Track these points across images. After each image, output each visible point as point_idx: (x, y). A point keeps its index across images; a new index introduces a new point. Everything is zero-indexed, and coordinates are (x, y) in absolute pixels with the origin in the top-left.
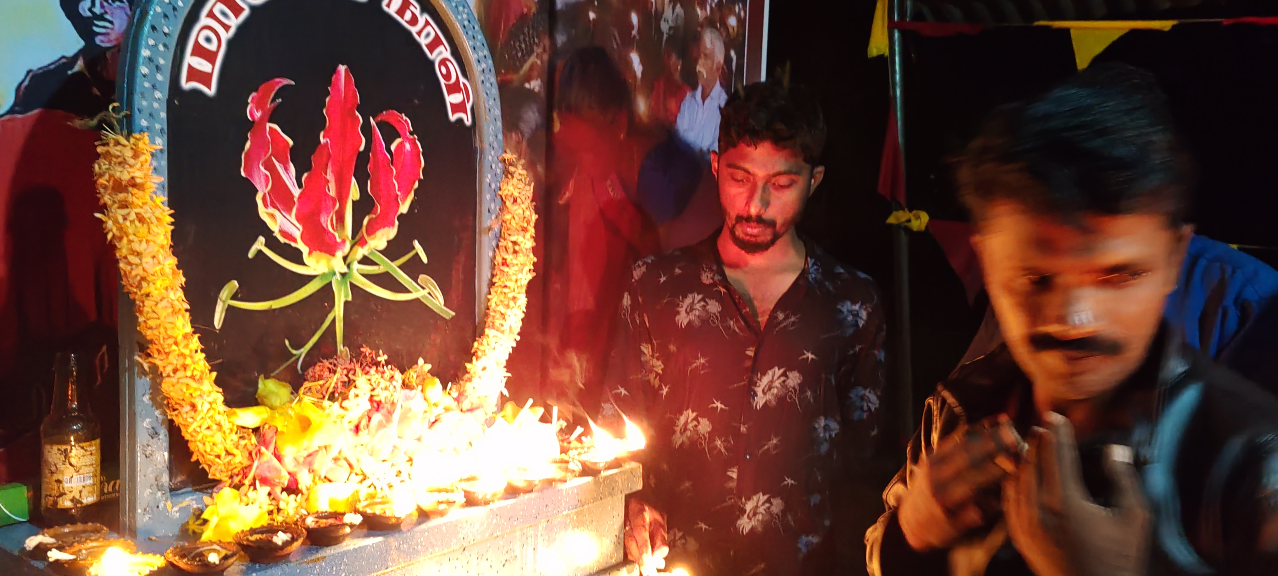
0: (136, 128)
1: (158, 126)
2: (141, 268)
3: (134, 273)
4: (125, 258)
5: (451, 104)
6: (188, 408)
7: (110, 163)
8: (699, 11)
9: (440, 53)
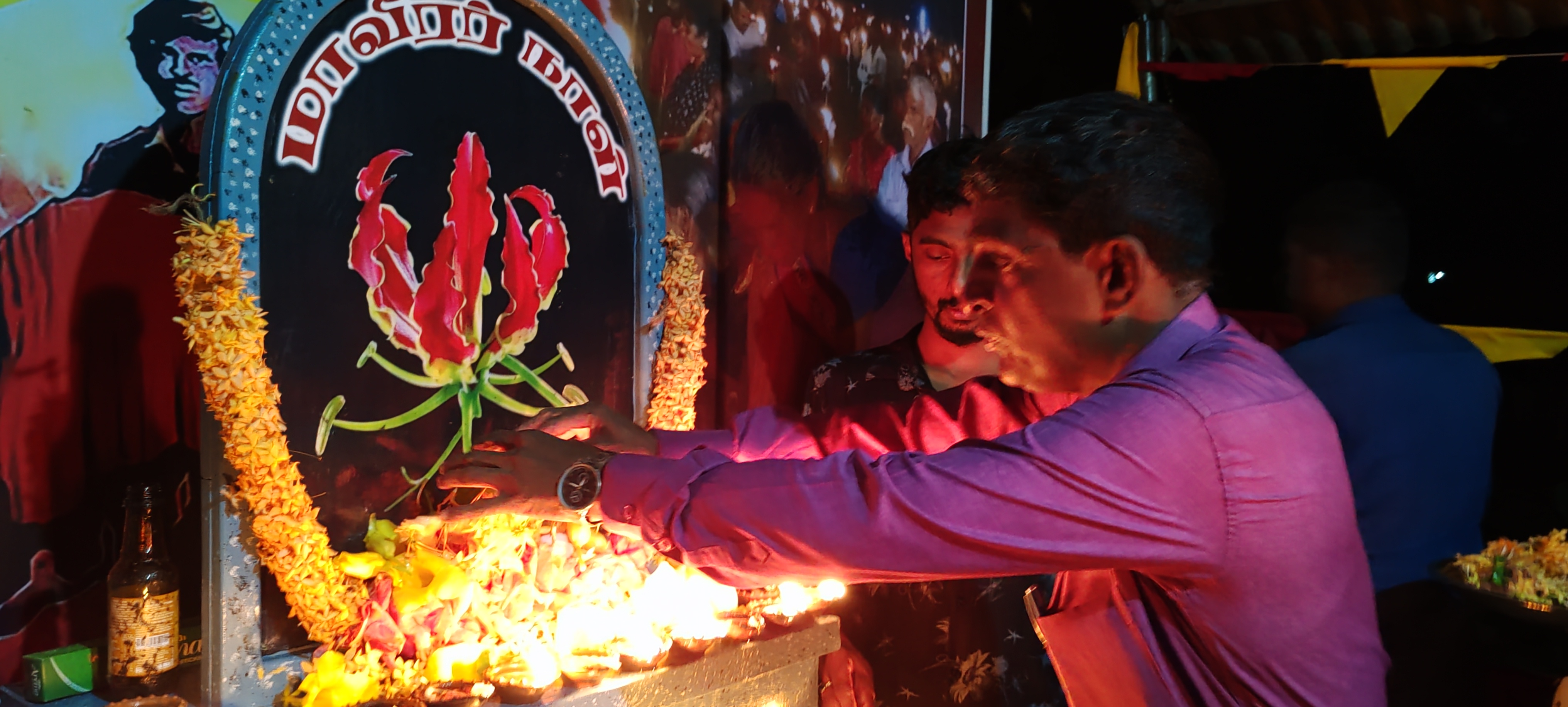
0: (223, 213)
1: (249, 211)
2: (228, 382)
3: (220, 389)
4: (210, 370)
5: (603, 177)
6: (284, 552)
7: (192, 256)
8: (904, 54)
9: (589, 115)
